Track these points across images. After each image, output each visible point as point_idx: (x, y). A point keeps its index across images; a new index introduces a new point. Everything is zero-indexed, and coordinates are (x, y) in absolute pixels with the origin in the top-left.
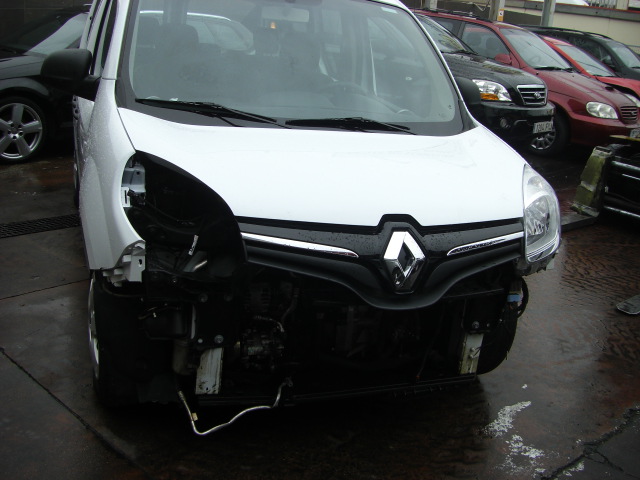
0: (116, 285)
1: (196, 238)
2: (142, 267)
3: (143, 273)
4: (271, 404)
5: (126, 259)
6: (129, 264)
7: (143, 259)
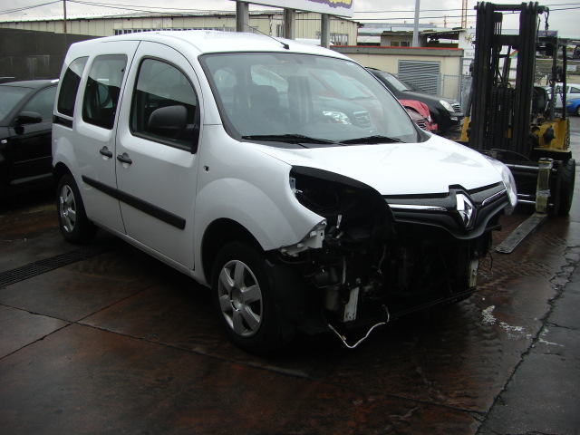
0: (295, 256)
1: (340, 217)
2: (322, 238)
3: (324, 241)
4: (385, 321)
5: (313, 234)
6: (315, 237)
7: (323, 232)
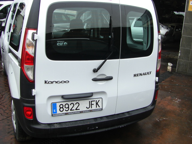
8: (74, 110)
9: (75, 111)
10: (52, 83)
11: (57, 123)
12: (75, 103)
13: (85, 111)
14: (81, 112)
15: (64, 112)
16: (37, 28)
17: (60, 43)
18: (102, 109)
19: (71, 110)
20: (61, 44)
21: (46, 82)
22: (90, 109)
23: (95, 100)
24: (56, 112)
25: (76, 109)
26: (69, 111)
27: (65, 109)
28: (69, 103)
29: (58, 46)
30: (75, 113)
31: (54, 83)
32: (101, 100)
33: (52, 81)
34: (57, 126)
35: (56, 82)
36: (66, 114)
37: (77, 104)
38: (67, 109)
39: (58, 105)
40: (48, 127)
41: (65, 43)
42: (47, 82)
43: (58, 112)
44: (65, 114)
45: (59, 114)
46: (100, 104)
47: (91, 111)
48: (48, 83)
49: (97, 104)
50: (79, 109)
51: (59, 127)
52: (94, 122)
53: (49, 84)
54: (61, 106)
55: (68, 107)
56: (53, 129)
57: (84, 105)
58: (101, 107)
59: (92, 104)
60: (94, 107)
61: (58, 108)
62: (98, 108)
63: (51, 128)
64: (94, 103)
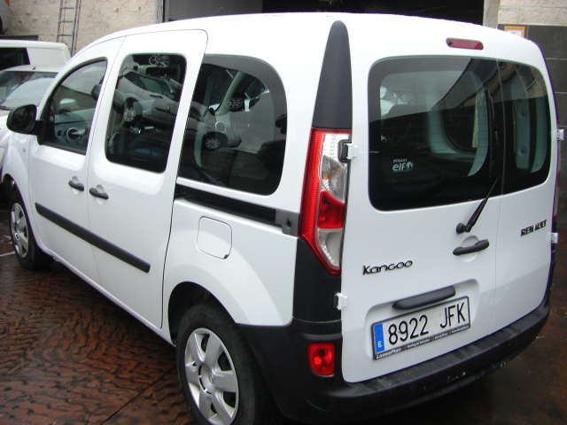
8: (417, 336)
9: (420, 338)
10: (378, 269)
11: (380, 377)
12: (418, 316)
13: (438, 335)
14: (432, 339)
15: (400, 343)
16: (351, 129)
17: (398, 164)
18: (469, 325)
19: (412, 337)
20: (401, 167)
21: (365, 271)
22: (448, 328)
23: (455, 303)
24: (383, 348)
25: (422, 334)
26: (409, 340)
27: (400, 336)
28: (408, 319)
29: (395, 173)
30: (419, 344)
31: (383, 269)
32: (465, 301)
33: (379, 266)
34: (389, 385)
35: (387, 268)
36: (403, 348)
37: (424, 319)
38: (404, 336)
39: (386, 327)
40: (369, 391)
41: (408, 165)
42: (368, 270)
43: (388, 346)
44: (402, 350)
45: (388, 351)
46: (464, 312)
47: (449, 333)
48: (371, 272)
49: (459, 313)
50: (427, 333)
51: (394, 386)
52: (459, 361)
53: (371, 275)
54: (393, 330)
55: (406, 331)
56: (381, 393)
57: (435, 320)
58: (467, 322)
59: (450, 316)
60: (454, 323)
61: (386, 336)
62: (462, 323)
63: (378, 391)
64: (454, 311)
